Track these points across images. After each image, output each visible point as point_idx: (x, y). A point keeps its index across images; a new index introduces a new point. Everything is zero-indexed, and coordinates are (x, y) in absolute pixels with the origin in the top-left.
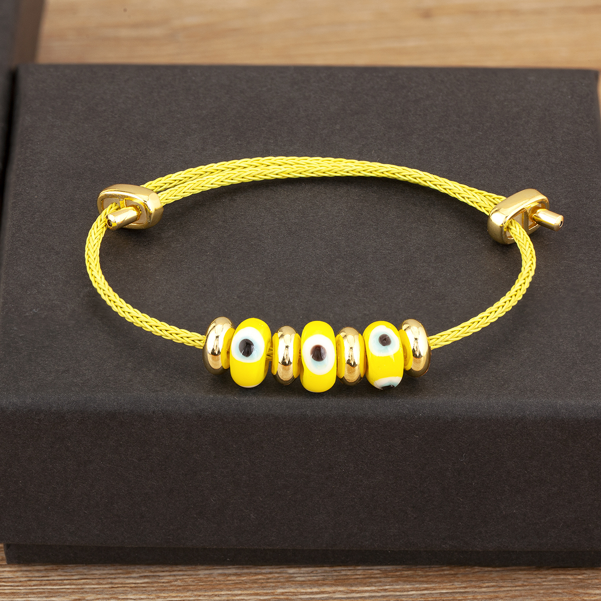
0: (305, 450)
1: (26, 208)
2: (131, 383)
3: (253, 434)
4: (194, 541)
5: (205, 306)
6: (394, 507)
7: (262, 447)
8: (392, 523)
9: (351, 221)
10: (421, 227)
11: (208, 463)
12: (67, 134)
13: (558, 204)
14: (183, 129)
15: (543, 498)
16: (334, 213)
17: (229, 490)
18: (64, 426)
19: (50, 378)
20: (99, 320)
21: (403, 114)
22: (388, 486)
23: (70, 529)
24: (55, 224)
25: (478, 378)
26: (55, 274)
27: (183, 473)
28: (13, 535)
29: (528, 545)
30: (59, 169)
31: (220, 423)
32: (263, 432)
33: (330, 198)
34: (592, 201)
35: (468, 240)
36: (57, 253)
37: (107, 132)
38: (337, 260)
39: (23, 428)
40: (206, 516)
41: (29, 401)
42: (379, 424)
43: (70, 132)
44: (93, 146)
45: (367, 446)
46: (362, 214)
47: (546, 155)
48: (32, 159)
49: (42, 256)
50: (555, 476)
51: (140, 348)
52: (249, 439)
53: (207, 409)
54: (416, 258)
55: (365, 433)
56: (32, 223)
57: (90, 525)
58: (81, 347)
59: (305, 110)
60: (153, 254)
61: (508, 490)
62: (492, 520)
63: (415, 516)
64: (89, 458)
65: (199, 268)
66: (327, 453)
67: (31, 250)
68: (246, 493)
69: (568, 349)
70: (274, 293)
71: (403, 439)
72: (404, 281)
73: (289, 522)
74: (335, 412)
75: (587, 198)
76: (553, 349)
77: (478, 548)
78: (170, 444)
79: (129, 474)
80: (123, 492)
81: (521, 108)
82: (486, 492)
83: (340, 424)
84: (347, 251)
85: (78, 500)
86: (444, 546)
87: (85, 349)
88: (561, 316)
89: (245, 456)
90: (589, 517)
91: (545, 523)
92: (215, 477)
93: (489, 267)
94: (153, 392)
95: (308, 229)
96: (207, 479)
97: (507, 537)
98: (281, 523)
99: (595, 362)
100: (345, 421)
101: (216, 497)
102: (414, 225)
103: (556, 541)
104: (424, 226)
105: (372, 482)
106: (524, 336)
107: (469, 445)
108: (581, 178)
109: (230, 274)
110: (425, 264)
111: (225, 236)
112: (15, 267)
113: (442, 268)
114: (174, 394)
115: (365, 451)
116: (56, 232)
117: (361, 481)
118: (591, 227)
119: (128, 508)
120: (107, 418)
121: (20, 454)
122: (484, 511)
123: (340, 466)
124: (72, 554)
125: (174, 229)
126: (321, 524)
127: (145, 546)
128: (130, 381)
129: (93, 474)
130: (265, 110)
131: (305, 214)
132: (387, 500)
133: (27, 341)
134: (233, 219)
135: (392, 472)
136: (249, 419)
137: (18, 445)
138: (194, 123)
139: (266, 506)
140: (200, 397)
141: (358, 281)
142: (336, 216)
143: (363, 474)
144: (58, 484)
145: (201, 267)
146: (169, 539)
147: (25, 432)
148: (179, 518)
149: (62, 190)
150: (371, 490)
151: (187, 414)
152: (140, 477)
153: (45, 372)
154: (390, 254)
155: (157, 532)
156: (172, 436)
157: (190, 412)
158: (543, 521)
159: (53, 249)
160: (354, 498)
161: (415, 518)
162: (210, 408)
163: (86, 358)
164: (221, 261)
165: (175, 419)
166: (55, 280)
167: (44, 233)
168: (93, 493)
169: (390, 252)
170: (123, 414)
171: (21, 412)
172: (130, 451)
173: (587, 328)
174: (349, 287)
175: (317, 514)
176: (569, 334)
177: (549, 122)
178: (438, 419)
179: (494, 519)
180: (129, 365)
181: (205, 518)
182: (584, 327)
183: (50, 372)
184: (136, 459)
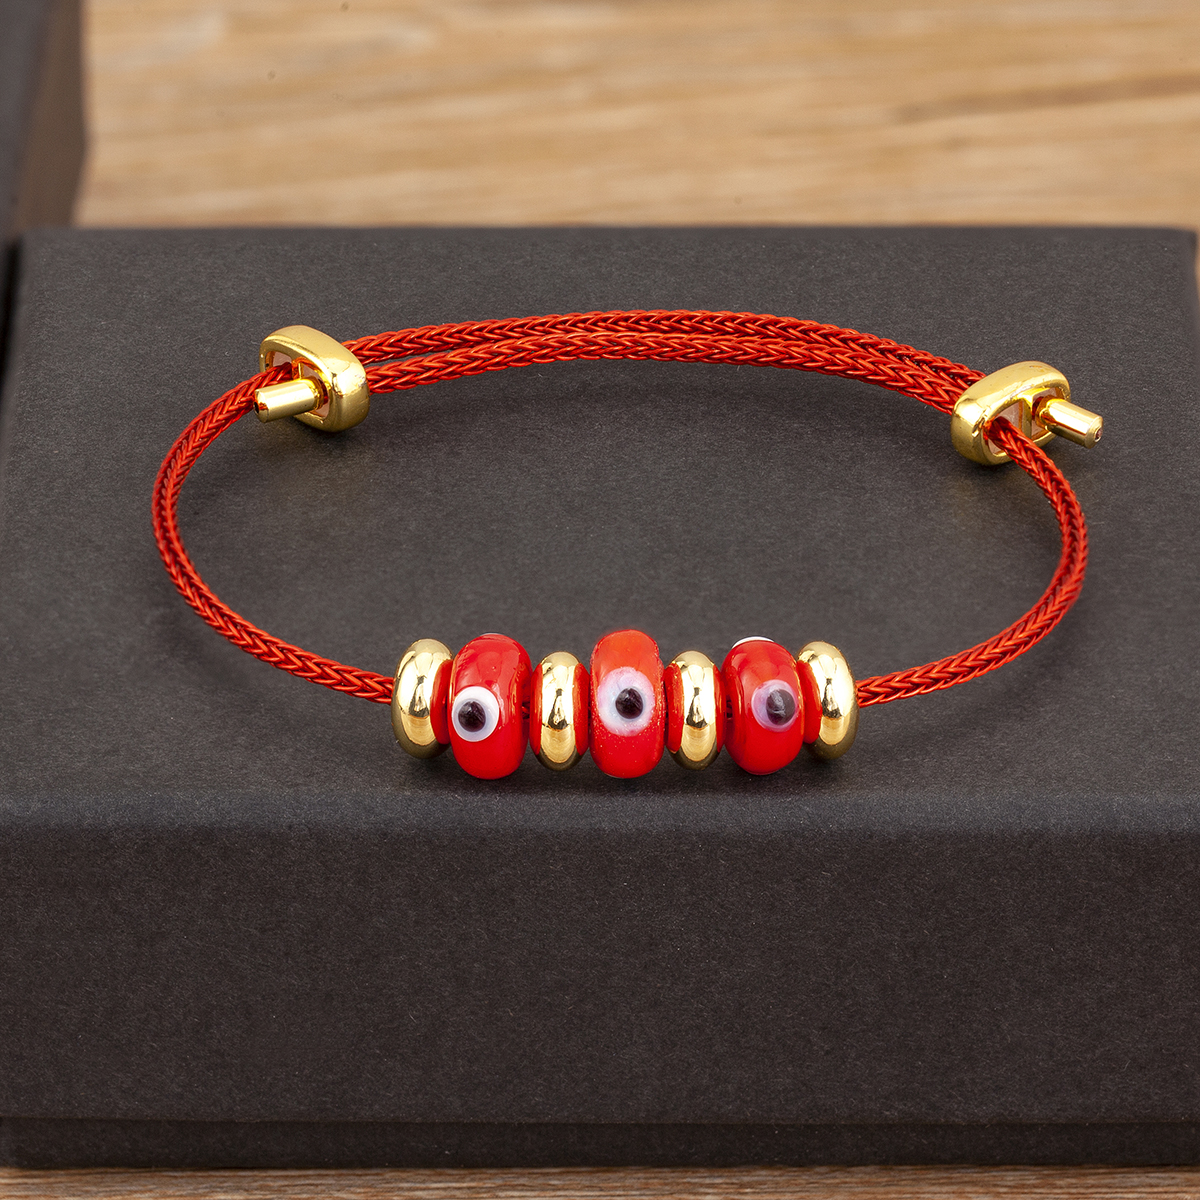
0: (600, 906)
1: (36, 471)
2: (245, 771)
3: (494, 872)
4: (377, 1107)
5: (398, 638)
6: (784, 1029)
7: (513, 901)
8: (780, 1063)
9: (693, 488)
10: (836, 498)
11: (402, 937)
12: (120, 342)
13: (1116, 455)
14: (354, 332)
15: (1087, 1007)
16: (660, 475)
17: (447, 994)
18: (107, 858)
19: (80, 765)
20: (181, 663)
21: (799, 302)
22: (770, 982)
23: (122, 1082)
24: (95, 499)
25: (952, 758)
26: (94, 584)
27: (351, 959)
28: (7, 1097)
29: (1059, 1110)
30: (102, 403)
31: (426, 848)
32: (514, 868)
33: (652, 448)
34: (1185, 450)
35: (932, 519)
36: (99, 548)
37: (199, 339)
38: (665, 556)
39: (25, 863)
40: (400, 1051)
41: (36, 806)
42: (750, 847)
43: (125, 339)
44: (172, 363)
45: (726, 896)
46: (716, 476)
47: (1091, 371)
48: (47, 387)
49: (68, 554)
50: (1113, 957)
51: (263, 711)
52: (485, 882)
53: (399, 819)
54: (825, 550)
55: (722, 868)
56: (47, 496)
57: (162, 1073)
58: (144, 709)
59: (601, 297)
60: (291, 548)
61: (1016, 988)
62: (985, 1055)
63: (826, 1047)
64: (159, 928)
65: (385, 572)
66: (644, 911)
67: (45, 544)
68: (480, 1001)
69: (1134, 706)
70: (536, 614)
71: (798, 880)
72: (802, 591)
73: (570, 1062)
74: (660, 823)
75: (1174, 445)
76: (1105, 706)
77: (957, 1117)
78: (324, 895)
79: (242, 961)
80: (229, 1001)
81: (1039, 290)
82: (971, 995)
83: (670, 849)
84: (685, 541)
85: (139, 1019)
86: (888, 1113)
87: (151, 712)
88: (1120, 648)
89: (477, 921)
90: (1183, 1048)
91: (1094, 1061)
92: (418, 966)
93: (974, 567)
94: (288, 787)
95: (606, 503)
96: (400, 971)
97: (1016, 1091)
98: (554, 1066)
99: (1188, 729)
100: (680, 843)
101: (419, 1010)
102: (821, 494)
103: (1118, 1101)
104: (842, 495)
105: (738, 975)
106: (1044, 685)
107: (935, 892)
108: (1161, 410)
109: (448, 582)
110: (843, 562)
111: (439, 516)
112: (12, 574)
113: (879, 568)
114: (332, 790)
115: (722, 907)
116: (95, 511)
117: (716, 972)
118: (1182, 495)
119: (241, 1037)
120: (194, 840)
121: (19, 919)
122: (968, 1037)
123: (671, 940)
124: (127, 1144)
125: (334, 504)
126: (636, 1067)
127: (276, 1118)
128: (241, 769)
129: (168, 962)
130: (519, 298)
131: (599, 478)
132: (768, 1014)
133: (33, 700)
134: (454, 486)
135: (779, 951)
136: (484, 840)
137: (15, 900)
138: (377, 322)
139: (523, 1029)
140: (385, 795)
141: (708, 593)
142: (664, 480)
143: (720, 958)
144: (97, 986)
145: (388, 569)
146: (325, 1102)
147: (30, 872)
148: (344, 1057)
149: (108, 439)
150: (736, 991)
151: (359, 830)
152: (265, 969)
153: (70, 754)
154: (772, 544)
155: (299, 1088)
156: (328, 879)
157: (365, 827)
158: (1089, 1056)
159: (90, 542)
160: (701, 1011)
161: (827, 1053)
162: (405, 817)
163: (153, 729)
164: (429, 560)
165: (334, 842)
166: (94, 594)
167: (71, 514)
168: (169, 1003)
169: (772, 540)
170: (229, 830)
171: (20, 830)
172: (243, 910)
173: (1174, 669)
174: (690, 602)
175: (626, 1046)
176: (1136, 680)
177: (1097, 314)
178: (871, 837)
179: (988, 1054)
180: (241, 740)
181: (398, 1058)
182: (1167, 667)
183: (80, 753)
184: (256, 929)
